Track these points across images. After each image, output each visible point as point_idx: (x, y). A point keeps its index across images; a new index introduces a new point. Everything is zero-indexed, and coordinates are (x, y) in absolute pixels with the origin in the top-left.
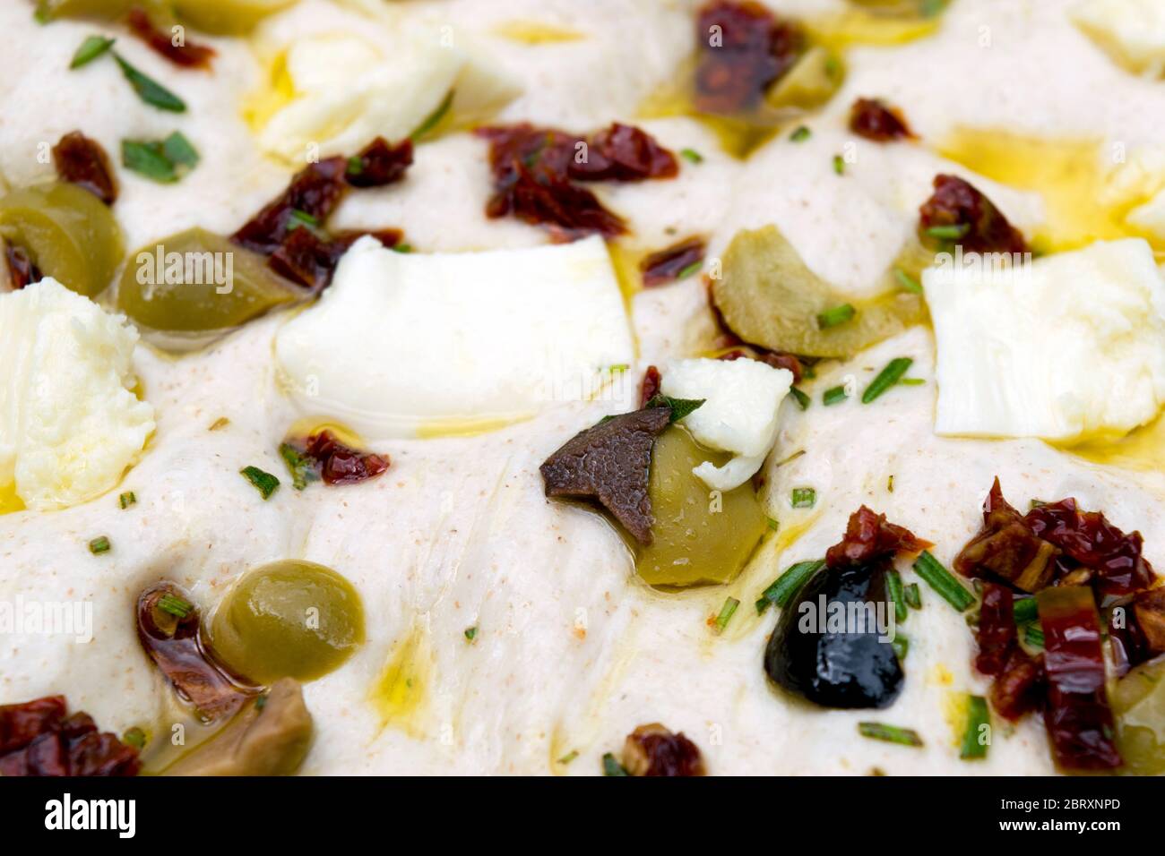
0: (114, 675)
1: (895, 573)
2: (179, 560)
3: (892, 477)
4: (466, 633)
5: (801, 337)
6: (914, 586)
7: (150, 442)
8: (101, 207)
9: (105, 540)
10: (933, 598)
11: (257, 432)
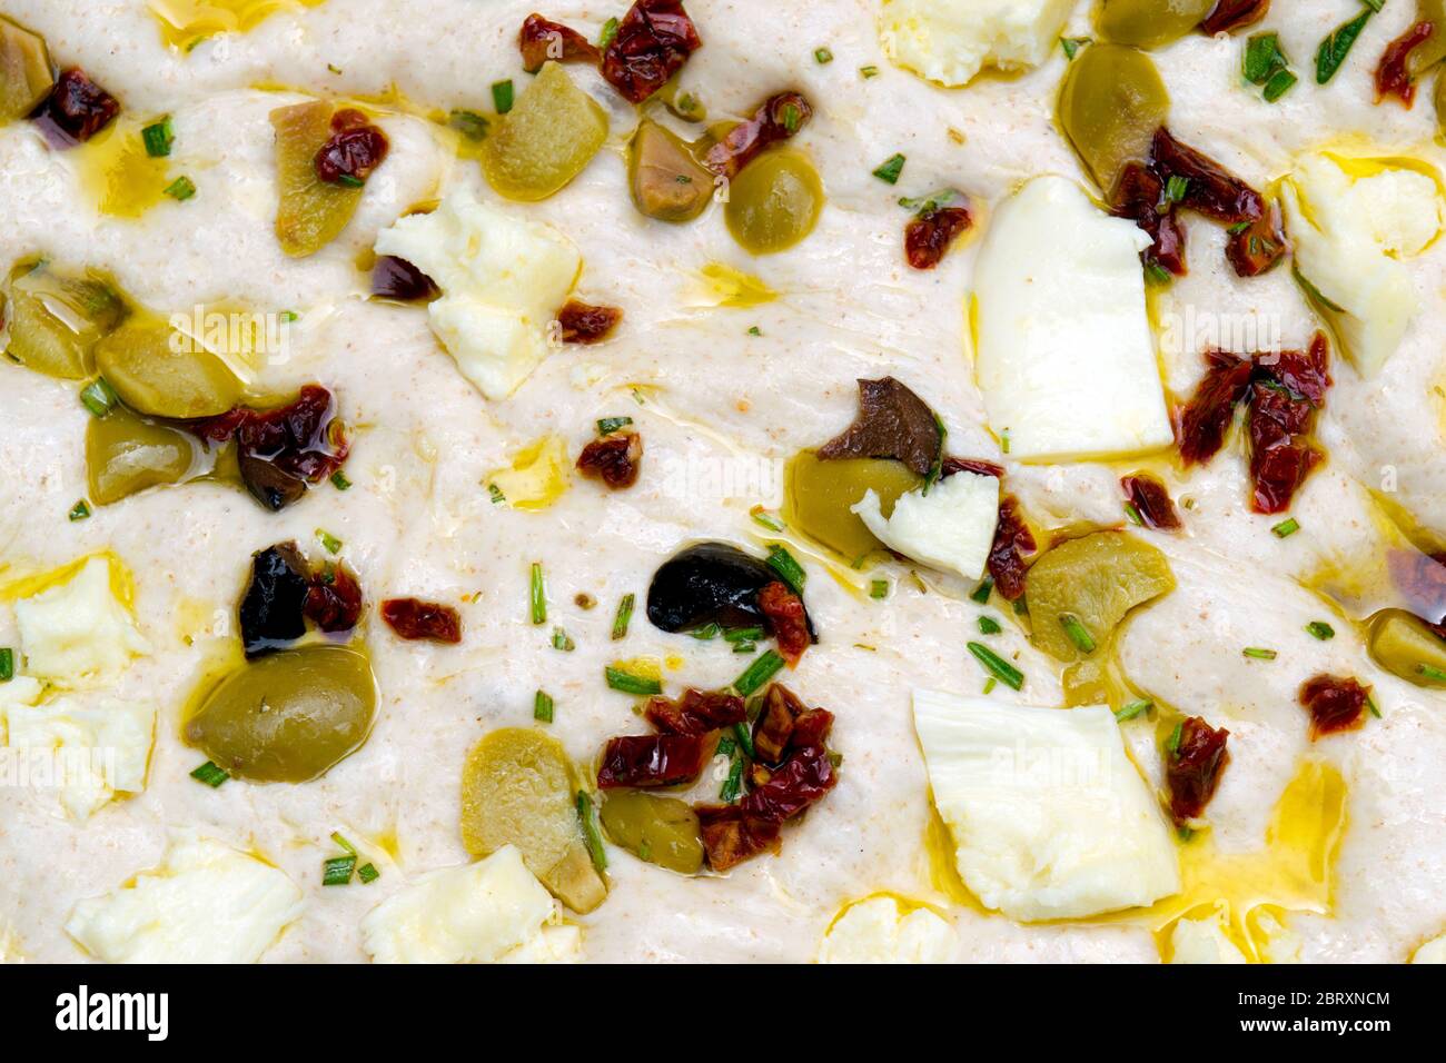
0: (730, 82)
3: (874, 649)
4: (755, 328)
5: (1044, 597)
6: (752, 651)
7: (935, 84)
9: (830, 58)
10: (744, 663)
11: (959, 168)
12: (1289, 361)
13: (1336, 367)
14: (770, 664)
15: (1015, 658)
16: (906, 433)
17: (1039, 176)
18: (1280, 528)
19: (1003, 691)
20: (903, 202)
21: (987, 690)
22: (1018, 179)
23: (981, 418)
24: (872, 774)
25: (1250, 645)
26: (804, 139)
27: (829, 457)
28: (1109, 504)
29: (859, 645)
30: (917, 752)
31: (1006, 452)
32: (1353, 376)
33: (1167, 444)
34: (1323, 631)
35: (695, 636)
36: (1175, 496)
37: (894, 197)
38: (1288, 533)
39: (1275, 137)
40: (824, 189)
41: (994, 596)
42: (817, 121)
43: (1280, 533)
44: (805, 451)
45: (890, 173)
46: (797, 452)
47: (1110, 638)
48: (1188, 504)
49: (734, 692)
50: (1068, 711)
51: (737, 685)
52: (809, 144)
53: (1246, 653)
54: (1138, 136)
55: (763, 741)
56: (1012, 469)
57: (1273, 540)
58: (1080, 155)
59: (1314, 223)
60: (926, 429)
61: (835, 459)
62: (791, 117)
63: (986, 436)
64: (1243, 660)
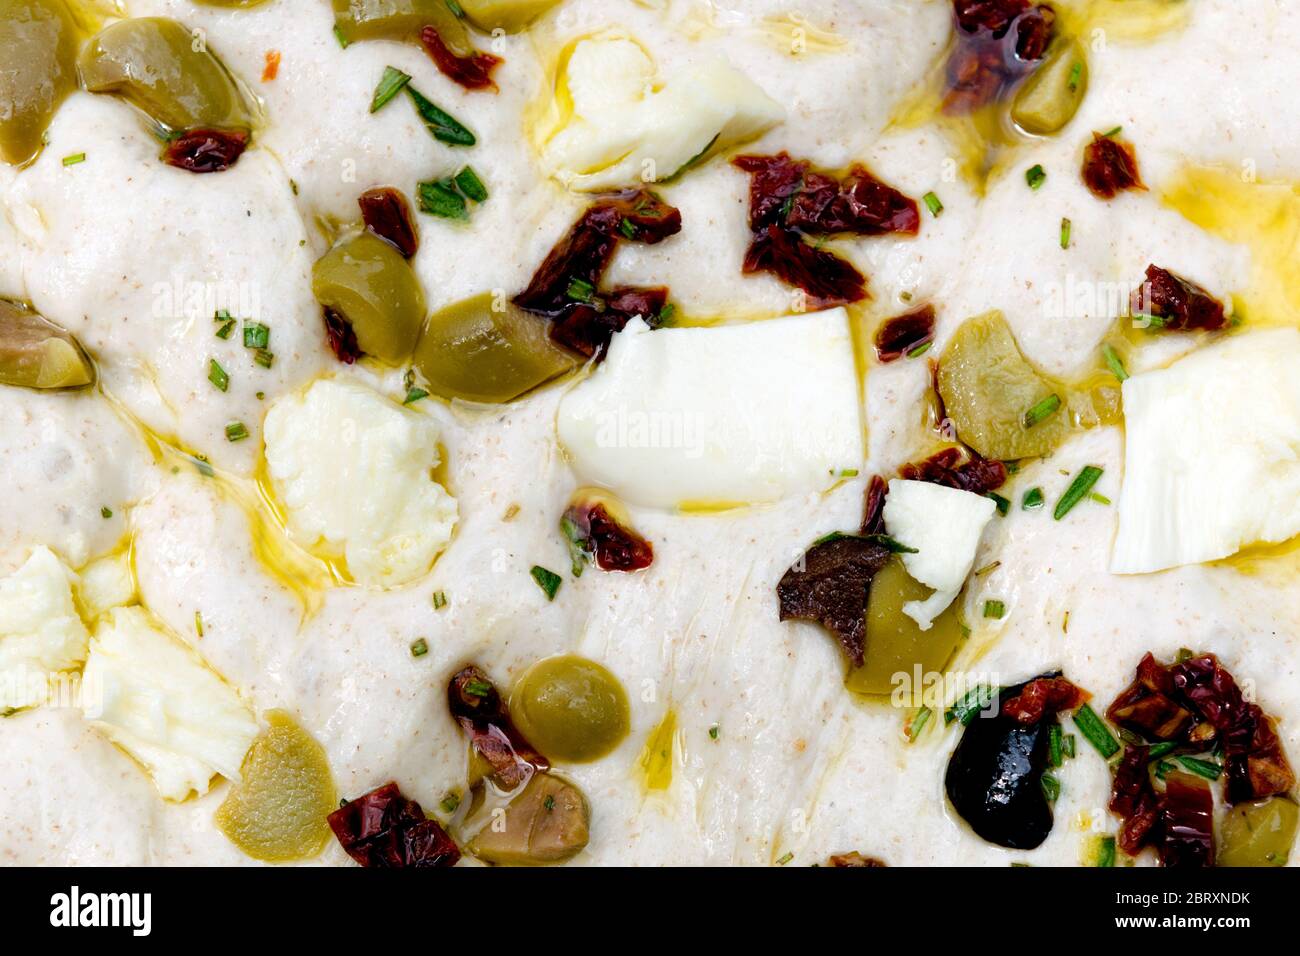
0: (434, 755)
1: (1058, 725)
2: (482, 652)
3: (1067, 613)
4: (711, 732)
5: (1008, 442)
6: (1072, 737)
7: (456, 531)
8: (403, 262)
9: (422, 641)
10: (1085, 747)
11: (542, 512)
12: (761, 191)
13: (768, 147)
14: (1086, 720)
15: (1068, 474)
16: (842, 569)
17: (556, 431)
18: (935, 210)
19: (1103, 486)
20: (577, 573)
21: (1105, 501)
22: (557, 453)
23: (815, 498)
24: (1198, 618)
25: (1058, 243)
26: (500, 675)
27: (861, 655)
28: (909, 375)
29: (1065, 628)
30: (1171, 573)
31: (857, 473)
32: (781, 130)
33: (846, 315)
34: (1036, 175)
35: (1056, 799)
36: (898, 308)
37: (573, 581)
38: (938, 202)
39: (524, 193)
40: (563, 654)
41: (1003, 492)
42: (482, 662)
43: (939, 209)
44: (846, 682)
45: (549, 582)
46: (846, 691)
47: (1045, 380)
48: (906, 297)
49: (1114, 759)
50: (1128, 421)
51: (1107, 757)
52: (509, 670)
53: (1065, 246)
54: (523, 326)
55: (1167, 730)
56: (874, 468)
57: (944, 217)
58: (536, 387)
59: (621, 159)
60: (837, 551)
61: (862, 648)
62: (478, 689)
63: (837, 492)
64: (1071, 248)
